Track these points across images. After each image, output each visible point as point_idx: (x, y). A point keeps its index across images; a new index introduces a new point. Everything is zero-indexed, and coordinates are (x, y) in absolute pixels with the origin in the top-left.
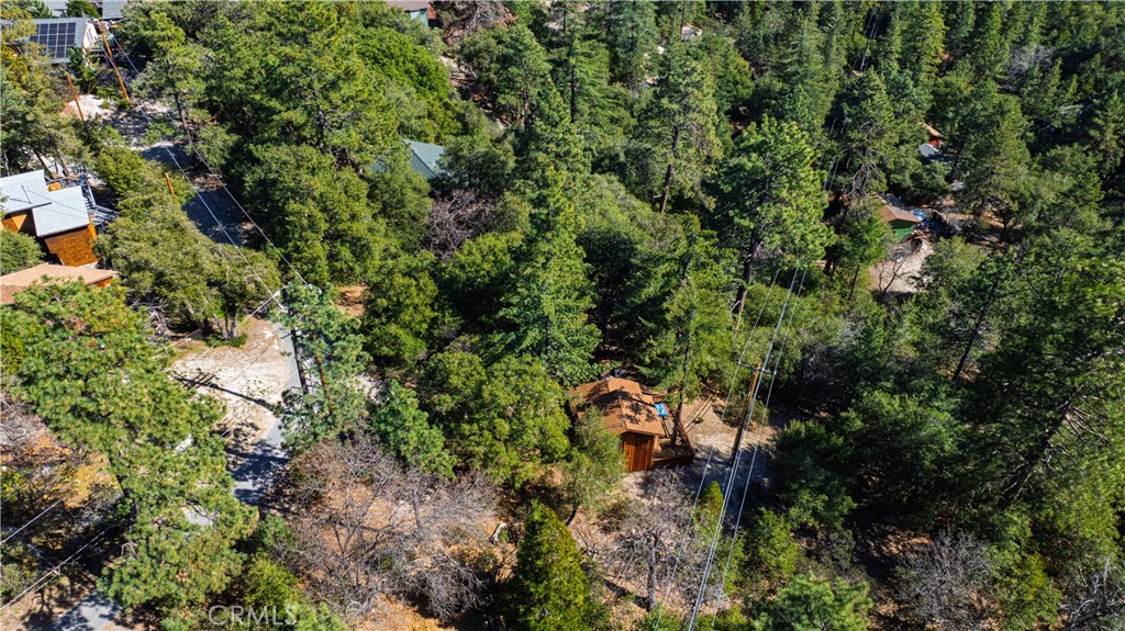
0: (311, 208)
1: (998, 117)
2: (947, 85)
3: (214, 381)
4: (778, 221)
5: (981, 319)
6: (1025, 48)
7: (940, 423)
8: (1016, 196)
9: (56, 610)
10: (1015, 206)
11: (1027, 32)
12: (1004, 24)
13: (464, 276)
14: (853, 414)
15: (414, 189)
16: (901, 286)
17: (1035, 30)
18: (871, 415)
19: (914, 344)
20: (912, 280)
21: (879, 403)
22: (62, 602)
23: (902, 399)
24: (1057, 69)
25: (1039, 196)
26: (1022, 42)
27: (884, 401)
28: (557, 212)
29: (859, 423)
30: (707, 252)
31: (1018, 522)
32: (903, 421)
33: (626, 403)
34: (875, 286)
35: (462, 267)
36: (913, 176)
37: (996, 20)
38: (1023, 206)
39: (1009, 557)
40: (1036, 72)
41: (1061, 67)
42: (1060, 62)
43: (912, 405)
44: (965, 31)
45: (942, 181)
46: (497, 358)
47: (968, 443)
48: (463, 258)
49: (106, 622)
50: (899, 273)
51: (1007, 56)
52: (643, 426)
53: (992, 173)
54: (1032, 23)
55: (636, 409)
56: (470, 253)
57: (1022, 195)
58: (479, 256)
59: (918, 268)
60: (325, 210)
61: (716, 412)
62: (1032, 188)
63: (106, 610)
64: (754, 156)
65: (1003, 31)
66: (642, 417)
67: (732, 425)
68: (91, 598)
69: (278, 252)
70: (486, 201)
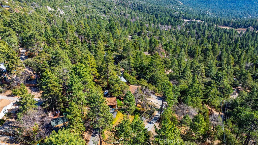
0: (160, 80)
1: (247, 73)
2: (235, 69)
4: (223, 83)
6: (248, 63)
8: (251, 86)
10: (252, 87)
11: (248, 60)
12: (243, 59)
17: (249, 60)
24: (255, 67)
25: (256, 86)
26: (247, 62)
36: (233, 83)
37: (242, 58)
38: (253, 87)
40: (251, 67)
41: (255, 66)
42: (255, 65)
44: (237, 60)
45: (238, 84)
46: (193, 97)
49: (155, 123)
51: (245, 64)
53: (247, 82)
54: (248, 59)
56: (180, 87)
57: (253, 86)
59: (237, 96)
60: (161, 80)
62: (254, 85)
64: (219, 74)
65: (244, 60)
66: (208, 107)
70: (177, 81)
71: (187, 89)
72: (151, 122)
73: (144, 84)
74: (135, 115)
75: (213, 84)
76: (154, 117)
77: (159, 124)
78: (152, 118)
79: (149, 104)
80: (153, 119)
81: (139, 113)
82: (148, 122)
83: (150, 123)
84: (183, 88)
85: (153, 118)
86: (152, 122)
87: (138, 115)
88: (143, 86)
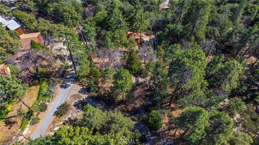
0: (68, 13)
3: (63, 48)
5: (182, 9)
7: (180, 27)
9: (63, 85)
13: (98, 20)
14: (166, 29)
15: (80, 6)
16: (166, 7)
18: (169, 28)
19: (171, 16)
20: (167, 6)
21: (170, 26)
22: (63, 84)
23: (173, 25)
27: (171, 26)
28: (115, 4)
29: (167, 30)
30: (141, 6)
31: (193, 38)
32: (174, 28)
33: (133, 35)
34: (161, 8)
35: (97, 18)
39: (192, 44)
43: (175, 25)
46: (114, 31)
47: (184, 29)
48: (97, 17)
49: (71, 84)
50: (165, 5)
52: (137, 38)
55: (135, 35)
56: (98, 16)
58: (100, 16)
59: (168, 3)
60: (70, 13)
61: (144, 34)
63: (71, 83)
66: (136, 36)
67: (148, 36)
68: (67, 82)
69: (63, 23)
70: (94, 6)
71: (107, 18)
72: (66, 85)
73: (43, 28)
74: (40, 84)
75: (138, 5)
76: (69, 74)
77: (77, 83)
78: (67, 77)
79: (61, 55)
80: (69, 78)
81: (46, 78)
82: (62, 87)
83: (65, 87)
84: (102, 17)
85: (69, 76)
86: (67, 83)
87: (45, 82)
88: (44, 31)
